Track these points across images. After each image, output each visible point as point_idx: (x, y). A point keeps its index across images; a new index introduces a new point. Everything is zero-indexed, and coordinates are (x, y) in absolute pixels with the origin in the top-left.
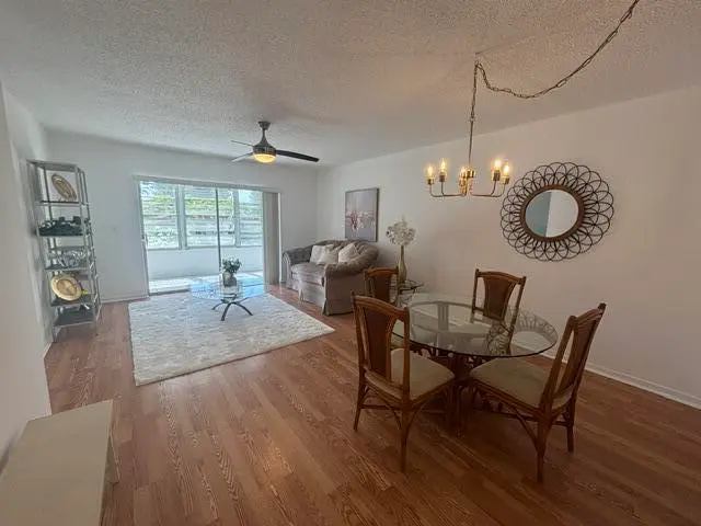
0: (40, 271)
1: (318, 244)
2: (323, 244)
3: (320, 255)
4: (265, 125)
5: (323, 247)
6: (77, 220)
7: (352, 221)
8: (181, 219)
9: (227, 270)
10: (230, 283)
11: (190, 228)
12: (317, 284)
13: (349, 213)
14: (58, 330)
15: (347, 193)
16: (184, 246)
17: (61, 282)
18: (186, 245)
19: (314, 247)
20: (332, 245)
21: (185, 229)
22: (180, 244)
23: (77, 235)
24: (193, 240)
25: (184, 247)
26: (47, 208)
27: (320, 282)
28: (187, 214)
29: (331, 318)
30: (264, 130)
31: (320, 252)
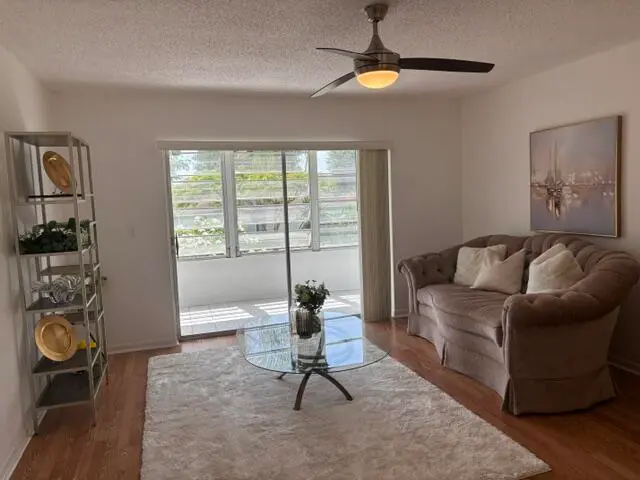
0: (20, 315)
1: (471, 244)
2: (482, 243)
3: (479, 269)
4: (377, 12)
5: (485, 251)
6: (71, 224)
7: (549, 192)
8: (230, 206)
9: (303, 304)
10: (308, 327)
11: (244, 219)
12: (486, 338)
13: (541, 178)
14: (43, 412)
15: (531, 134)
16: (234, 251)
17: (50, 329)
18: (237, 248)
19: (462, 250)
20: (502, 247)
21: (236, 220)
22: (228, 249)
23: (70, 250)
24: (248, 241)
25: (233, 254)
26: (39, 207)
27: (492, 334)
28: (240, 196)
29: (524, 424)
30: (376, 21)
31: (477, 260)
